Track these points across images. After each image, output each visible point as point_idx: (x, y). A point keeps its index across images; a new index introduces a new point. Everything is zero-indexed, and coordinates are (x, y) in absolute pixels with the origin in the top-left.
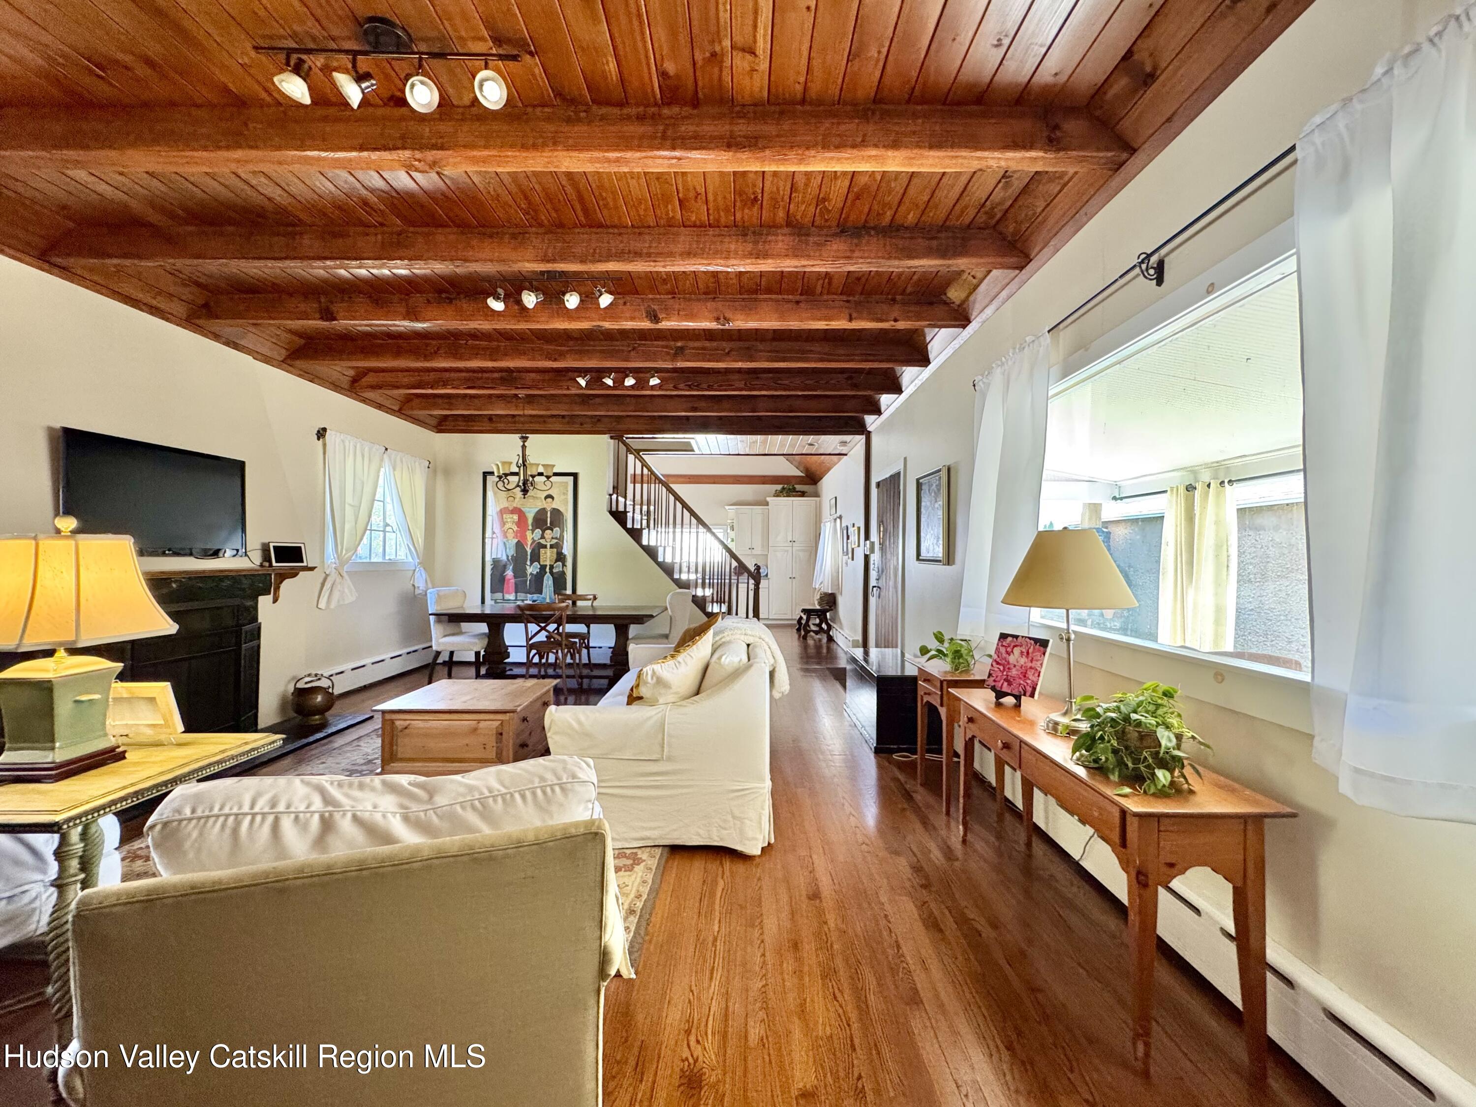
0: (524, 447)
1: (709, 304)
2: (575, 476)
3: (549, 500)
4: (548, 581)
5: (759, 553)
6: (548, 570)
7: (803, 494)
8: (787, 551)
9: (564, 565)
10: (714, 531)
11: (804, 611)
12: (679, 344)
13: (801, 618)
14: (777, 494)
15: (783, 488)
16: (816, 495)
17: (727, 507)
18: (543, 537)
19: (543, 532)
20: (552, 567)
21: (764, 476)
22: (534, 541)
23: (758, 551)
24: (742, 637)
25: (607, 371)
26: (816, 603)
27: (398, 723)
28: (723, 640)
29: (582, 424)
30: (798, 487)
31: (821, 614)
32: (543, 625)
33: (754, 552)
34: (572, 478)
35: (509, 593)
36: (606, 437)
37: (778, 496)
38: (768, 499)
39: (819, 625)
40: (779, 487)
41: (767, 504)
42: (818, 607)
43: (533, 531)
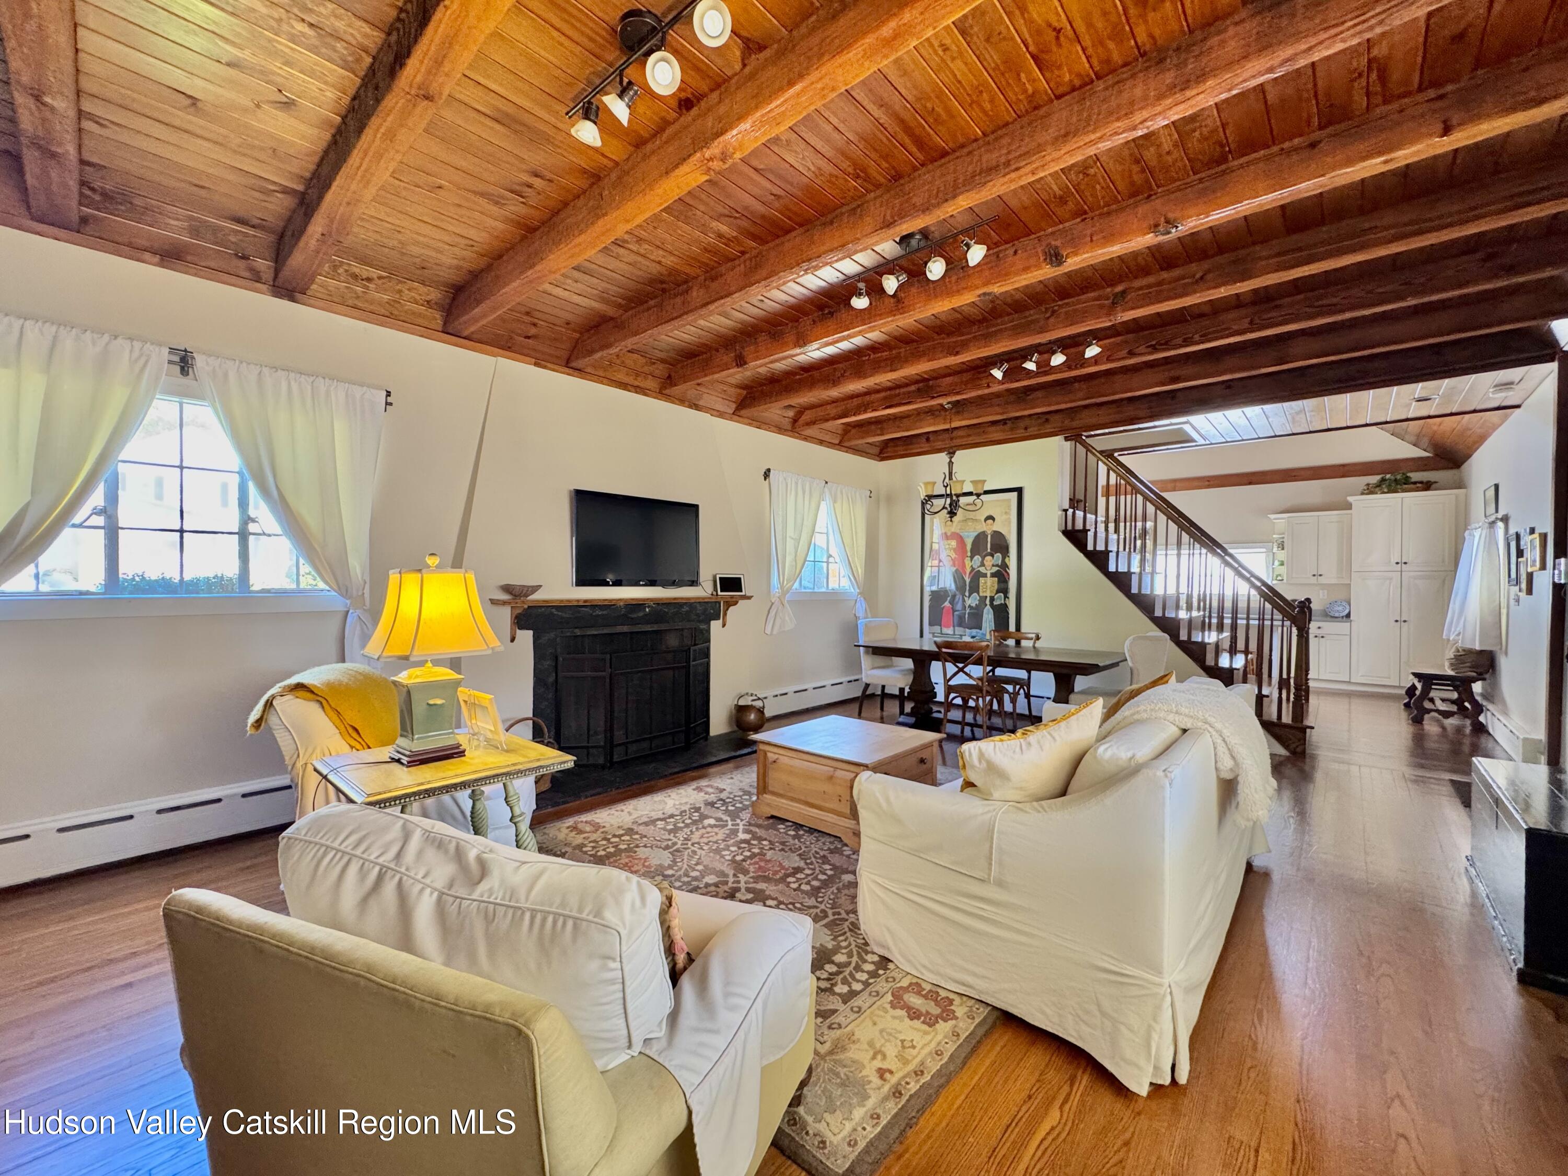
0: (951, 464)
1: (1140, 210)
2: (1019, 491)
3: (990, 521)
4: (988, 616)
5: (1334, 581)
6: (988, 602)
7: (1427, 486)
8: (1391, 579)
9: (1006, 597)
10: (1231, 551)
11: (1418, 676)
12: (1119, 288)
13: (1413, 687)
14: (1370, 490)
15: (1383, 480)
16: (1460, 485)
17: (1272, 516)
18: (982, 565)
19: (983, 558)
20: (992, 599)
21: (1343, 466)
22: (973, 569)
23: (1331, 577)
24: (1171, 717)
25: (1025, 354)
26: (1447, 664)
27: (769, 755)
28: (1136, 717)
29: (1026, 429)
30: (1415, 476)
31: (1462, 684)
32: (961, 665)
33: (1322, 580)
34: (1015, 494)
35: (948, 627)
36: (1058, 440)
37: (1371, 493)
38: (1350, 499)
39: (1458, 703)
40: (1374, 479)
41: (1349, 506)
42: (1450, 673)
43: (972, 557)
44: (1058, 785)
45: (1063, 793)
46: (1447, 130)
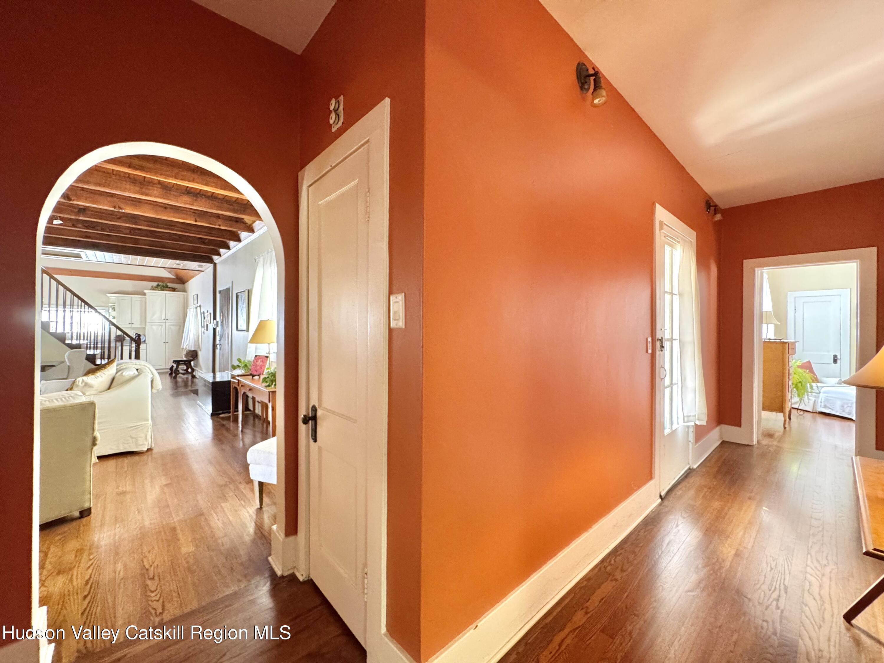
1: (108, 198)
5: (139, 326)
7: (174, 290)
8: (162, 326)
10: (99, 311)
11: (175, 362)
13: (173, 366)
14: (153, 289)
15: (158, 285)
16: (184, 291)
17: (109, 295)
21: (141, 276)
23: (137, 325)
24: (134, 366)
26: (184, 356)
28: (122, 368)
30: (170, 285)
31: (187, 363)
33: (133, 326)
37: (153, 290)
38: (145, 291)
39: (187, 370)
40: (155, 284)
41: (145, 294)
42: (185, 359)
44: (107, 387)
45: (109, 388)
46: (196, 221)
